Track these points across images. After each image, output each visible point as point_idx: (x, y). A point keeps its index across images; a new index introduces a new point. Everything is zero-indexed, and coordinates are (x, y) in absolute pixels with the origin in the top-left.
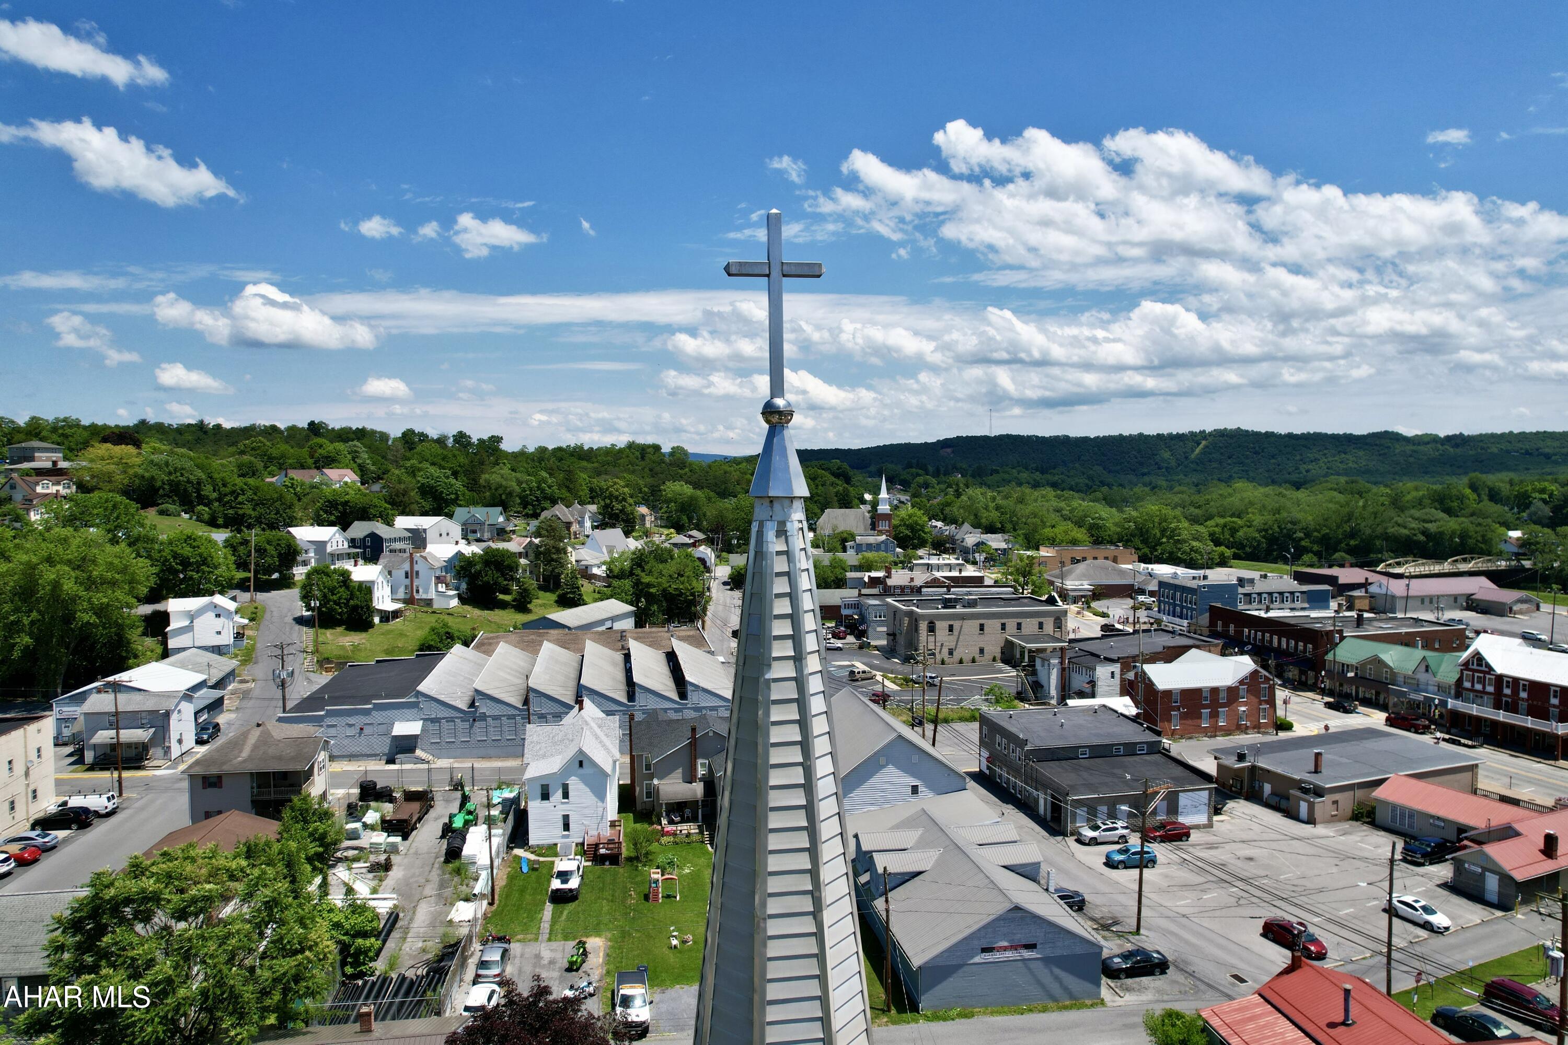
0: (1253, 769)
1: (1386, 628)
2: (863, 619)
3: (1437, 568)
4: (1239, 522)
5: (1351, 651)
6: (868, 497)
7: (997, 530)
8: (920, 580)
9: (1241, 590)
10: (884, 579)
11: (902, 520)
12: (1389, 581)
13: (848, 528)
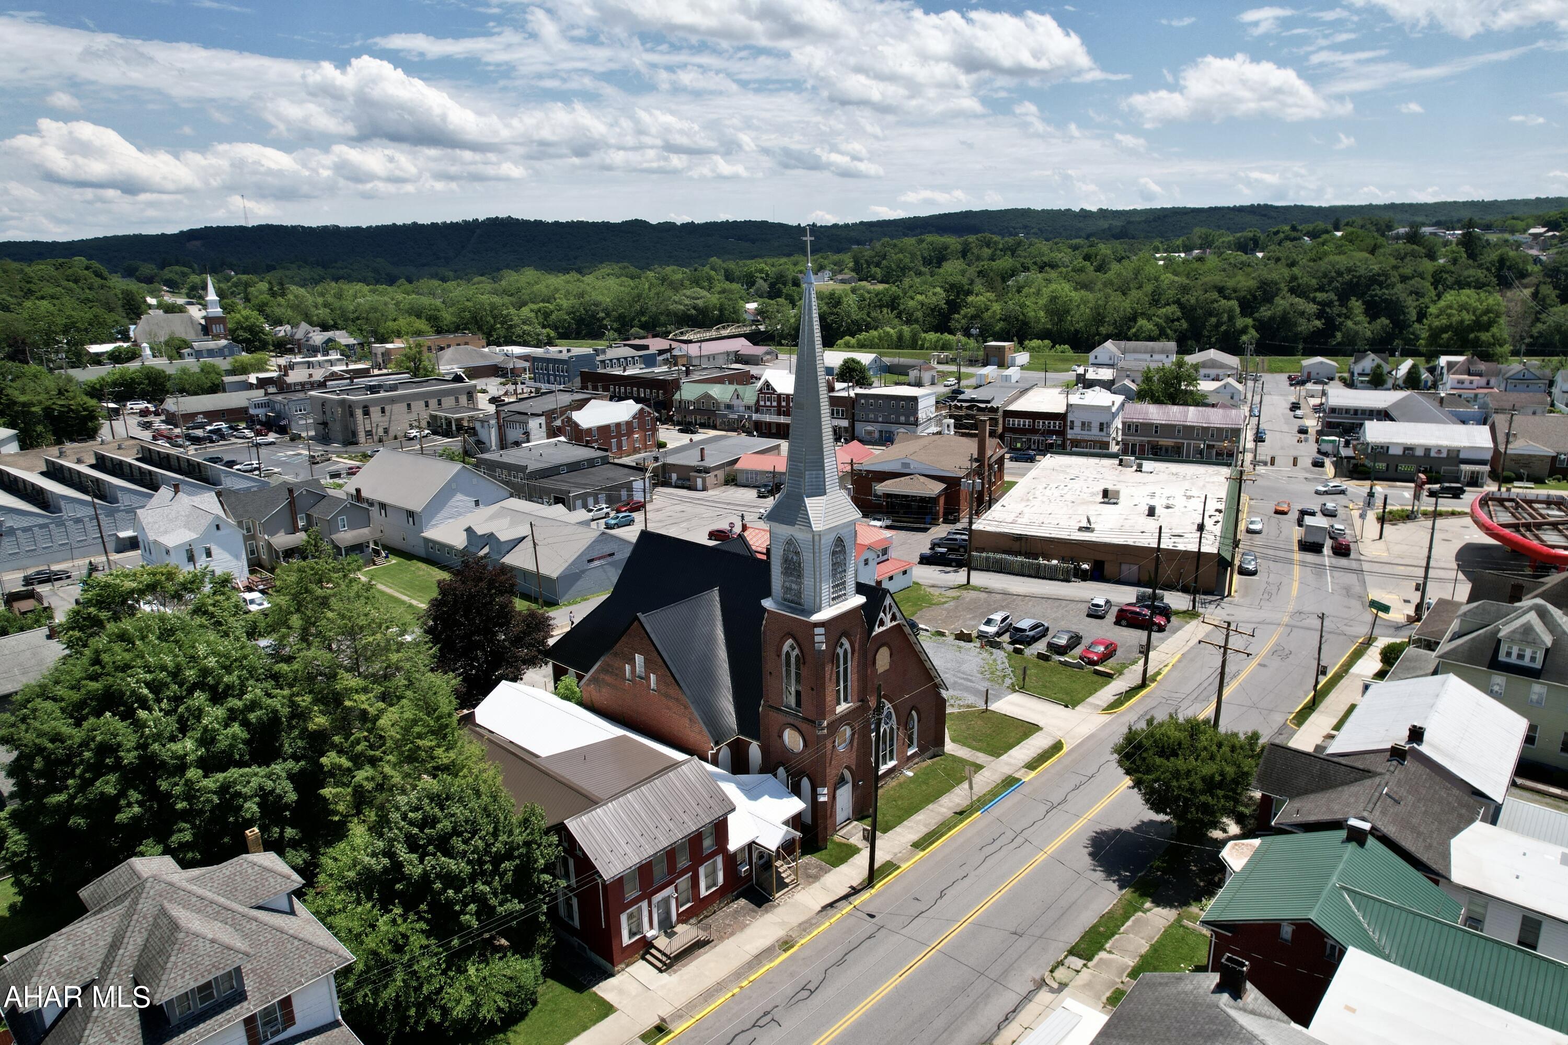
0: (664, 465)
1: (705, 375)
2: (279, 416)
3: (708, 335)
4: (551, 307)
5: (689, 392)
6: (151, 301)
7: (335, 327)
8: (318, 375)
9: (598, 358)
10: (279, 377)
11: (238, 323)
12: (684, 346)
13: (177, 335)
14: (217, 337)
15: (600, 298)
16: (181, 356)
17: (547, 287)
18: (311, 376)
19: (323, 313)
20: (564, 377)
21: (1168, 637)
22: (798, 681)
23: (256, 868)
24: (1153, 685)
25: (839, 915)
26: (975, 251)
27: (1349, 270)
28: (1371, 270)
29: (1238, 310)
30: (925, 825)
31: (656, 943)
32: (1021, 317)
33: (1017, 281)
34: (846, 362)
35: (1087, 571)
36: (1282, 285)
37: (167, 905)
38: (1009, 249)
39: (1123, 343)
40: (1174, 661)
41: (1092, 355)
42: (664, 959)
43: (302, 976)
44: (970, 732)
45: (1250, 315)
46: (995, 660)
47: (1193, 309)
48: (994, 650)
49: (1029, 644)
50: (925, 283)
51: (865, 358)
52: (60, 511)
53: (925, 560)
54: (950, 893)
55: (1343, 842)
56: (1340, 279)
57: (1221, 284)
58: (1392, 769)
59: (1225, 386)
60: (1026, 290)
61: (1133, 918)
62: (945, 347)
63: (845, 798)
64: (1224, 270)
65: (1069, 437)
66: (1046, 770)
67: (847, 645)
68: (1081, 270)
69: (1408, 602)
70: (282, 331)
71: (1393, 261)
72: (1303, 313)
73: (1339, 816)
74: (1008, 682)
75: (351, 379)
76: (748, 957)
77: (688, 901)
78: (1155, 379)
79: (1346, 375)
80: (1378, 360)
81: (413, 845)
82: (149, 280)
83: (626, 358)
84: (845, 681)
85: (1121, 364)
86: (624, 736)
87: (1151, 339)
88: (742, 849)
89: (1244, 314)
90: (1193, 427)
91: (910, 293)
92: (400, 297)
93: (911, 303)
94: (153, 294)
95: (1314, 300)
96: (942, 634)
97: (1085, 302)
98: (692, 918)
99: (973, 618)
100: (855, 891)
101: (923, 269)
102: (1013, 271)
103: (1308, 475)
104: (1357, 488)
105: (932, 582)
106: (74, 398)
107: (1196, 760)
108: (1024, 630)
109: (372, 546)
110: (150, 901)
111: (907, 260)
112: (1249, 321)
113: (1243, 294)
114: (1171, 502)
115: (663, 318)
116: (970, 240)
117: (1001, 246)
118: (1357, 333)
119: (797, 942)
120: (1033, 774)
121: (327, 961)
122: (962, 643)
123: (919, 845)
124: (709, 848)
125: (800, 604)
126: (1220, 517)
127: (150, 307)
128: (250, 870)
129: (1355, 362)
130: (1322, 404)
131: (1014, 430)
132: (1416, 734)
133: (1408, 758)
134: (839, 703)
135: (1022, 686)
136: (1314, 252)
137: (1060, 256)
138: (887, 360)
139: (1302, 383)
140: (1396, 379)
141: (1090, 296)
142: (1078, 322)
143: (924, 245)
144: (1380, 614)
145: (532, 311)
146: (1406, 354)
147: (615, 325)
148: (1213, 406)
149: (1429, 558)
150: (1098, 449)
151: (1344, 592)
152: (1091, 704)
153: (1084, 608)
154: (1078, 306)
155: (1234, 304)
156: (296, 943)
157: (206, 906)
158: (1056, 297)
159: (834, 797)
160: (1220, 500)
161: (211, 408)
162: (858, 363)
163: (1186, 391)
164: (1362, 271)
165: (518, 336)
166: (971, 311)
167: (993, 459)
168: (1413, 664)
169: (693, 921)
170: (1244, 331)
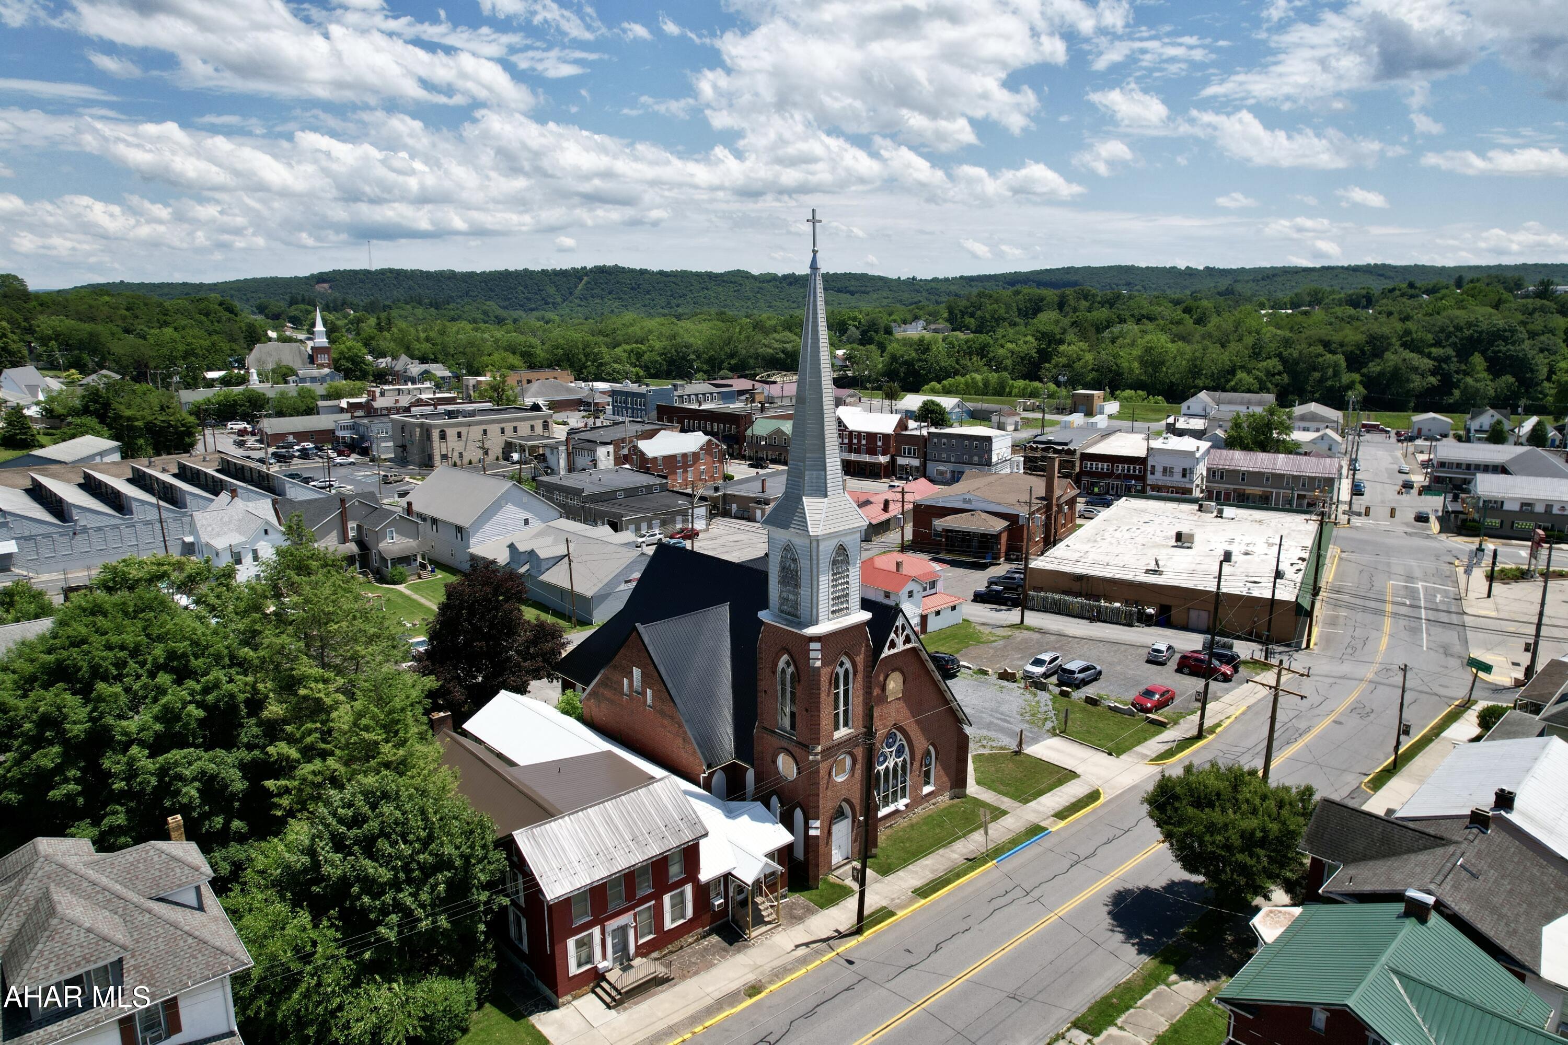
0: (726, 496)
1: (780, 412)
2: (363, 438)
4: (644, 348)
5: (762, 427)
6: (272, 334)
7: (435, 361)
8: (404, 401)
9: (676, 393)
10: (368, 402)
11: (342, 353)
12: (766, 386)
13: (284, 363)
14: (322, 366)
15: (692, 340)
16: (286, 382)
17: (642, 328)
18: (397, 401)
19: (426, 347)
20: (641, 410)
21: (1234, 688)
22: (793, 701)
23: (164, 856)
24: (1211, 737)
25: (818, 962)
26: (1072, 303)
27: (1470, 325)
28: (1494, 326)
29: (1344, 364)
30: (933, 871)
31: (608, 975)
32: (1115, 367)
33: (1111, 333)
34: (925, 404)
35: (1152, 615)
36: (1394, 340)
37: (52, 887)
38: (1108, 302)
39: (1217, 394)
40: (1238, 713)
41: (1184, 406)
42: (614, 993)
43: (189, 978)
44: (999, 775)
45: (1358, 370)
46: (1038, 702)
47: (1296, 362)
48: (1039, 692)
49: (1078, 687)
50: (1018, 333)
51: (948, 403)
52: (132, 513)
53: (979, 598)
54: (947, 948)
55: (1399, 917)
56: (1458, 334)
57: (1327, 338)
58: (1471, 837)
59: (1322, 437)
60: (1120, 341)
61: (1154, 991)
62: (1033, 394)
63: (842, 833)
64: (1331, 324)
65: (1149, 482)
66: (1078, 820)
67: (848, 665)
68: (1179, 323)
69: (1518, 665)
70: (383, 363)
71: (1521, 317)
72: (1417, 369)
73: (1399, 888)
74: (1049, 725)
75: (435, 405)
76: (708, 1001)
77: (650, 933)
78: (1245, 425)
79: (1462, 433)
80: (1498, 416)
81: (339, 844)
82: (276, 317)
83: (704, 394)
84: (846, 703)
85: (1213, 413)
86: (609, 753)
87: (1249, 391)
88: (717, 881)
89: (1350, 368)
90: (1283, 475)
91: (1003, 341)
92: (498, 335)
93: (1001, 351)
94: (275, 329)
95: (1429, 356)
96: (985, 673)
97: (1182, 354)
98: (653, 951)
99: (1021, 658)
100: (842, 935)
101: (1017, 320)
102: (1108, 322)
103: (1409, 530)
104: (1464, 544)
105: (983, 620)
106: (173, 414)
107: (1235, 813)
108: (1073, 672)
109: (419, 559)
110: (36, 883)
111: (1002, 311)
112: (1356, 377)
113: (1350, 349)
114: (1250, 549)
115: (752, 362)
116: (1068, 292)
117: (1099, 299)
118: (1478, 390)
119: (765, 988)
120: (1062, 824)
121: (221, 963)
122: (1005, 683)
123: (922, 892)
124: (676, 876)
125: (796, 616)
126: (1302, 566)
127: (270, 339)
128: (156, 858)
129: (1472, 418)
130: (1430, 460)
131: (1091, 474)
132: (1505, 800)
133: (1492, 826)
134: (837, 728)
135: (1062, 731)
136: (1432, 306)
137: (1160, 309)
138: (970, 405)
139: (1411, 439)
140: (1519, 436)
141: (1188, 348)
142: (1173, 374)
143: (1020, 296)
144: (1481, 674)
145: (625, 351)
146: (1529, 412)
147: (705, 367)
148: (1306, 454)
149: (1541, 614)
150: (1181, 494)
151: (1441, 650)
152: (1138, 753)
153: (1144, 652)
154: (1174, 358)
155: (1340, 359)
156: (190, 940)
157: (98, 892)
158: (1151, 348)
159: (829, 833)
160: (1304, 548)
161: (300, 429)
162: (938, 405)
163: (1278, 441)
164: (1484, 326)
165: (608, 373)
166: (1063, 360)
167: (1062, 500)
168: (1514, 729)
169: (655, 955)
170: (1350, 386)
